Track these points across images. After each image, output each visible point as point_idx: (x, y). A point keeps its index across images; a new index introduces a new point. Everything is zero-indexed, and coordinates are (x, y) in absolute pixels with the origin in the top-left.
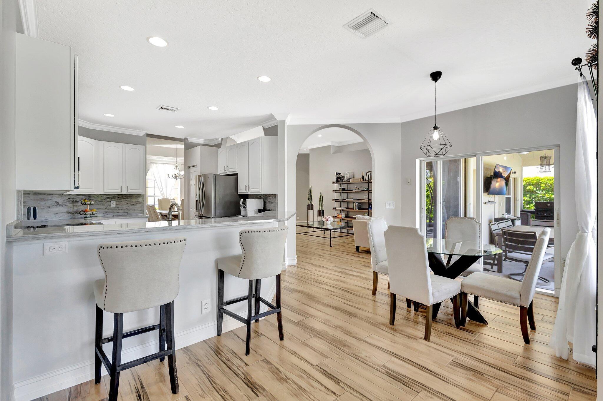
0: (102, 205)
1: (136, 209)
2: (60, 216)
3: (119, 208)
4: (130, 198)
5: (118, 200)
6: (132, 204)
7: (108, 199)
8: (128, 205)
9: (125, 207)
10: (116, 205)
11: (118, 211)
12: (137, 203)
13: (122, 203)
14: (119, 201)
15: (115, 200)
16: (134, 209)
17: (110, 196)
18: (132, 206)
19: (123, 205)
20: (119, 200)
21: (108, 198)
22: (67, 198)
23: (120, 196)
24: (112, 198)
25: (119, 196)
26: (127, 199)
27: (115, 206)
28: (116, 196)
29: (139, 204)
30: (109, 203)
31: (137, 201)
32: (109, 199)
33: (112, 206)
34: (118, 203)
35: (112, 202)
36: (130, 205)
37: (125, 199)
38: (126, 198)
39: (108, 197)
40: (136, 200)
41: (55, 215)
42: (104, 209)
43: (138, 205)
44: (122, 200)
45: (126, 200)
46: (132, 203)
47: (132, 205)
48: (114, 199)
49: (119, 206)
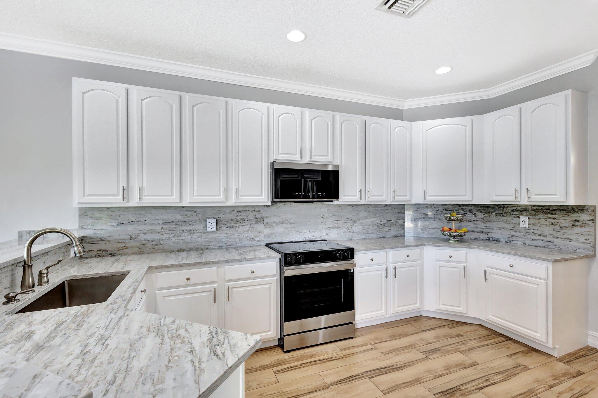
0: (506, 223)
1: (572, 237)
2: (429, 233)
3: (535, 231)
4: (558, 212)
5: (533, 215)
6: (562, 225)
7: (515, 213)
8: (552, 227)
9: (547, 230)
10: (529, 224)
11: (533, 237)
12: (575, 224)
13: (542, 221)
14: (534, 217)
15: (526, 216)
16: (568, 237)
17: (519, 208)
18: (562, 231)
19: (543, 226)
20: (535, 215)
21: (514, 210)
22: (441, 209)
23: (537, 208)
24: (522, 211)
25: (535, 208)
26: (552, 214)
27: (526, 225)
28: (530, 207)
29: (581, 226)
30: (515, 220)
31: (574, 219)
32: (517, 213)
33: (522, 225)
34: (532, 221)
35: (522, 218)
36: (557, 227)
37: (545, 213)
38: (548, 211)
39: (515, 208)
40: (575, 216)
41: (424, 231)
42: (509, 230)
43: (578, 230)
44: (541, 216)
45: (550, 216)
46: (563, 223)
47: (562, 228)
48: (525, 214)
49: (534, 227)
